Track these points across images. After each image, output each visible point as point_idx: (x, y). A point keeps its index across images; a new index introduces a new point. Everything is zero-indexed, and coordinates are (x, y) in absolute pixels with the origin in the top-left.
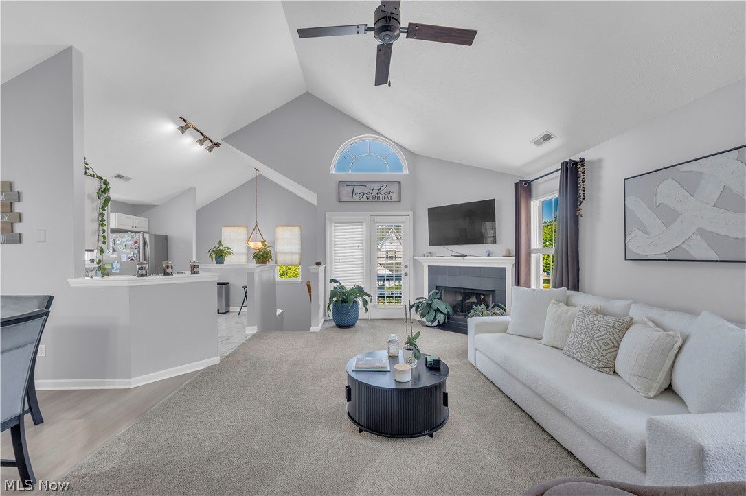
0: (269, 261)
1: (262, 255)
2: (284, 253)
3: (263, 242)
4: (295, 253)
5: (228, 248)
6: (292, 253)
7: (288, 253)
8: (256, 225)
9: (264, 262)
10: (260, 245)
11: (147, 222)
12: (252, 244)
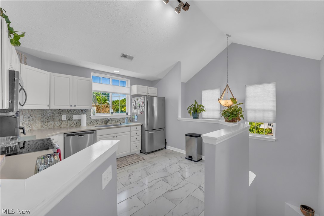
0: (240, 119)
1: (232, 113)
2: (255, 110)
3: (233, 100)
4: (268, 110)
5: (203, 107)
6: (264, 111)
7: (259, 110)
8: (227, 85)
9: (234, 121)
10: (230, 103)
11: (157, 90)
12: (223, 102)
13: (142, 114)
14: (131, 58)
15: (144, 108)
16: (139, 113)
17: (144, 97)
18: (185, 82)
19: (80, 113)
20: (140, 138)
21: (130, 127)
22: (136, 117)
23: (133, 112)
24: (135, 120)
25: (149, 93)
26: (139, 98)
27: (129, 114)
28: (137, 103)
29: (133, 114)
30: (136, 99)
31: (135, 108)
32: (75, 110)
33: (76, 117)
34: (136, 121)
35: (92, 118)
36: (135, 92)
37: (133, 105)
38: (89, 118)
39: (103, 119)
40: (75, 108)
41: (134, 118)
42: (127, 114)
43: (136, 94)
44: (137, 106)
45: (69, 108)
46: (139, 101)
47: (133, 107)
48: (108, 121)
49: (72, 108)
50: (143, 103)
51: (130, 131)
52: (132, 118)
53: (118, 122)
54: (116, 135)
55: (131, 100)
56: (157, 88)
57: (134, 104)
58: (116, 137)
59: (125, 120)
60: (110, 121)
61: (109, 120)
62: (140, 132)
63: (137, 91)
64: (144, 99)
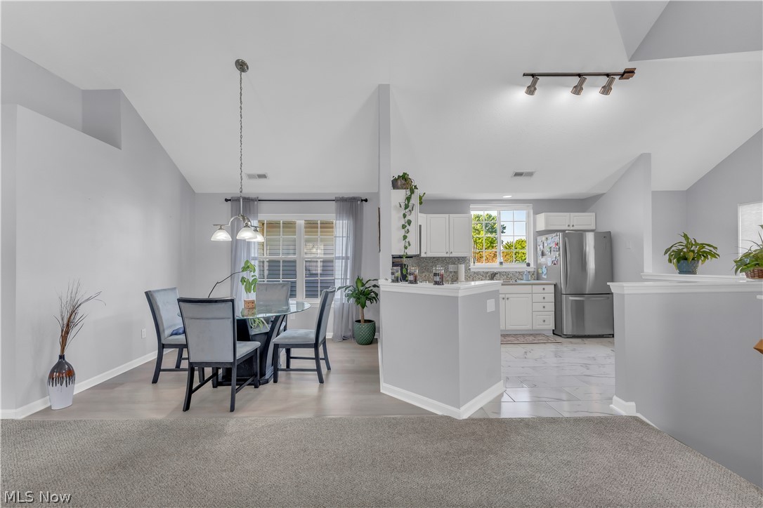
13: (555, 264)
14: (530, 174)
15: (559, 255)
16: (549, 264)
17: (558, 234)
18: (685, 188)
19: (456, 263)
20: (551, 307)
21: (530, 286)
22: (544, 270)
23: (539, 262)
24: (543, 276)
25: (573, 226)
26: (550, 236)
27: (532, 265)
28: (546, 245)
29: (539, 266)
30: (543, 238)
31: (543, 254)
32: (450, 258)
33: (451, 268)
34: (545, 277)
35: (472, 270)
36: (541, 226)
37: (539, 249)
38: (467, 269)
39: (487, 273)
40: (451, 256)
41: (540, 272)
42: (528, 265)
43: (543, 229)
44: (547, 251)
45: (445, 255)
46: (549, 241)
47: (540, 253)
48: (495, 276)
49: (448, 255)
50: (557, 244)
51: (530, 292)
52: (538, 273)
53: (511, 278)
54: (507, 296)
55: (535, 240)
56: (594, 214)
57: (541, 247)
58: (508, 299)
59: (524, 276)
60: (498, 275)
61: (496, 274)
62: (551, 297)
63: (547, 223)
64: (558, 238)
